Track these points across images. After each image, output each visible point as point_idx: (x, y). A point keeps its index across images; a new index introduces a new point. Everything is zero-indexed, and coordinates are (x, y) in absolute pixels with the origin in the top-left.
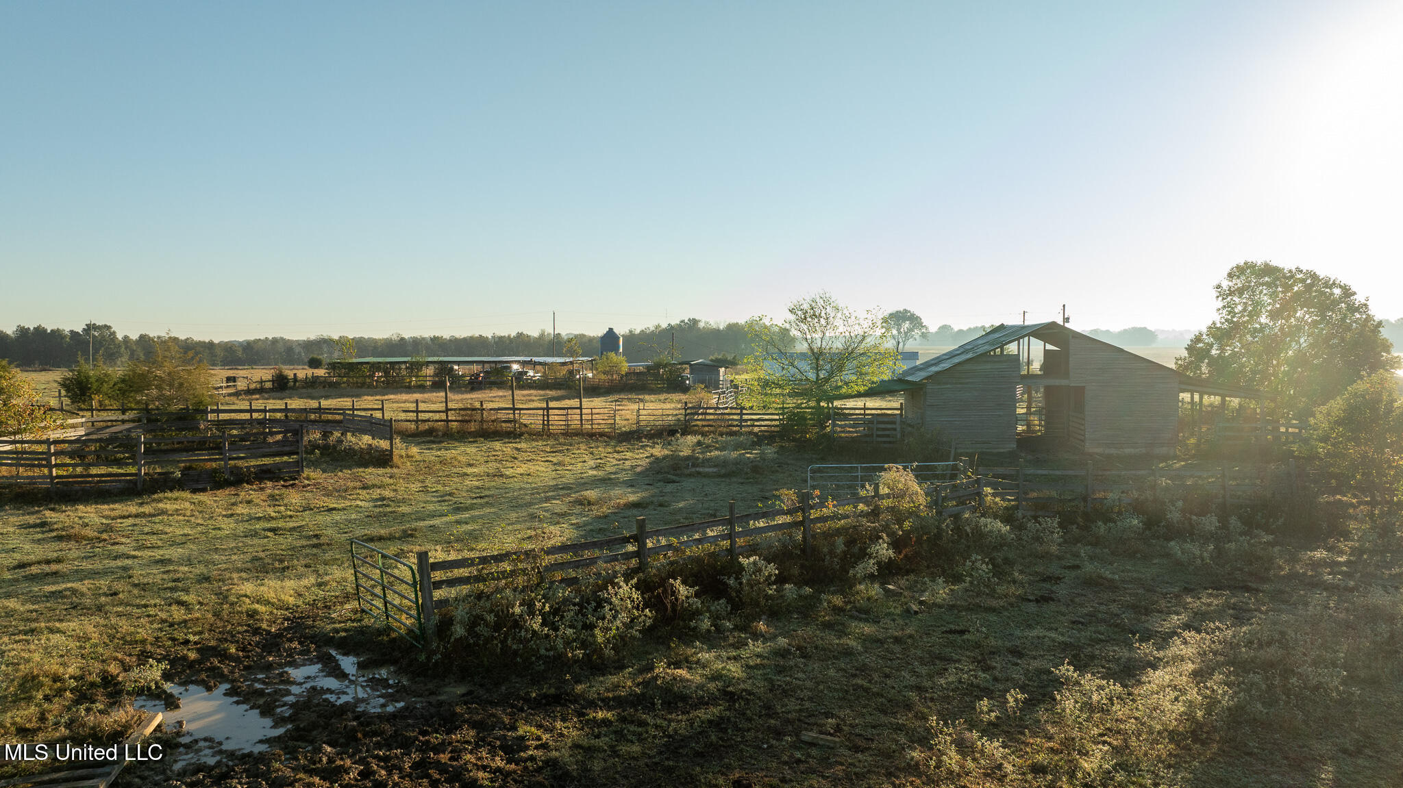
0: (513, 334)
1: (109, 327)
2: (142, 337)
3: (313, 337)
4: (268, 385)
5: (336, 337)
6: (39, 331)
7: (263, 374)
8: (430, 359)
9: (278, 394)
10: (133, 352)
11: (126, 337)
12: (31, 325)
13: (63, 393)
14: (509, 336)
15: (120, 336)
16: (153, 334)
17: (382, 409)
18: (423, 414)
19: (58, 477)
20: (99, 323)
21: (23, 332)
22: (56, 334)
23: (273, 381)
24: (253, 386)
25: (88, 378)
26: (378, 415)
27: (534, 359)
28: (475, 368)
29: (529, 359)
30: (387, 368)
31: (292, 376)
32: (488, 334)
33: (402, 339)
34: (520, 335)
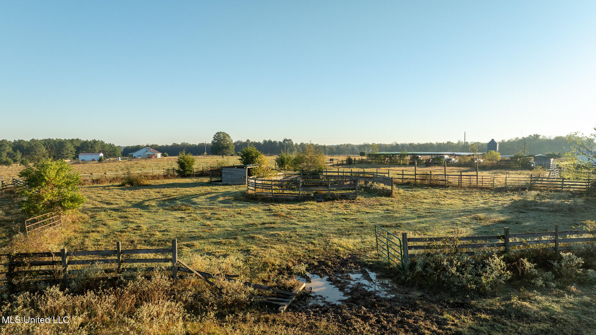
0: (446, 142)
1: (290, 140)
2: (301, 144)
3: (362, 144)
4: (345, 162)
5: (371, 144)
6: (270, 142)
7: (343, 158)
8: (409, 153)
9: (349, 166)
10: (298, 149)
11: (296, 144)
12: (267, 140)
13: (276, 164)
14: (444, 143)
15: (294, 144)
16: (305, 142)
17: (388, 173)
18: (405, 176)
19: (274, 193)
20: (288, 139)
21: (265, 142)
22: (275, 142)
23: (346, 161)
24: (339, 163)
25: (284, 158)
26: (387, 175)
27: (455, 153)
28: (428, 157)
29: (453, 153)
30: (391, 156)
31: (354, 159)
32: (434, 142)
33: (397, 144)
34: (449, 143)
